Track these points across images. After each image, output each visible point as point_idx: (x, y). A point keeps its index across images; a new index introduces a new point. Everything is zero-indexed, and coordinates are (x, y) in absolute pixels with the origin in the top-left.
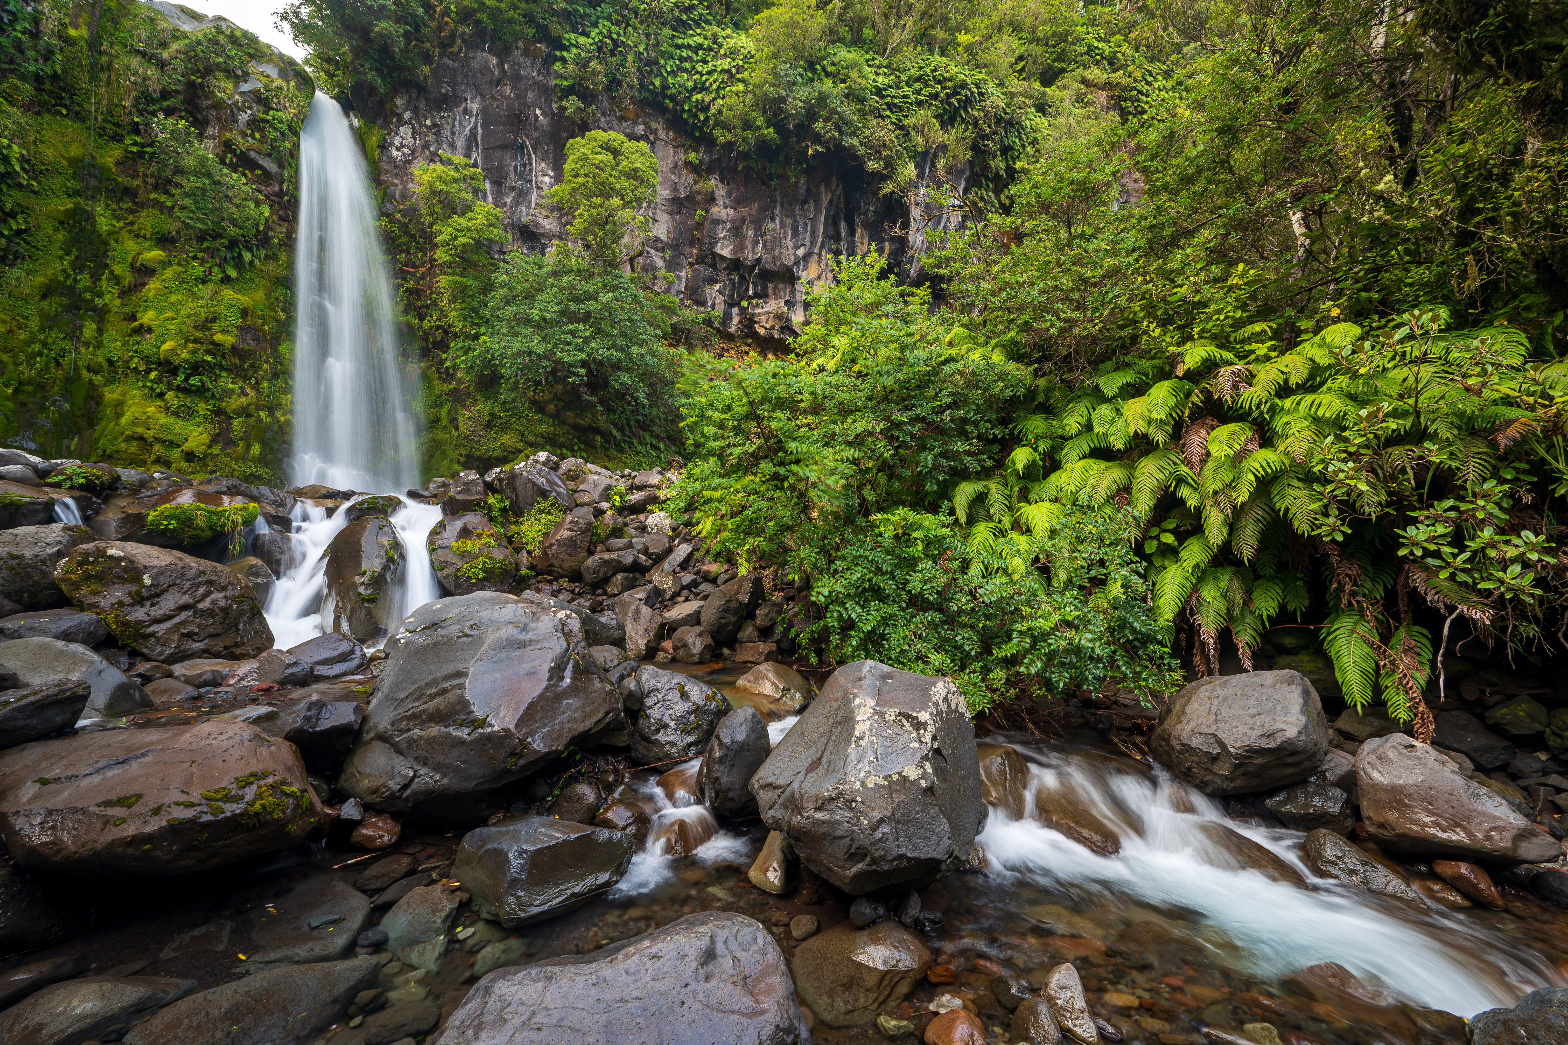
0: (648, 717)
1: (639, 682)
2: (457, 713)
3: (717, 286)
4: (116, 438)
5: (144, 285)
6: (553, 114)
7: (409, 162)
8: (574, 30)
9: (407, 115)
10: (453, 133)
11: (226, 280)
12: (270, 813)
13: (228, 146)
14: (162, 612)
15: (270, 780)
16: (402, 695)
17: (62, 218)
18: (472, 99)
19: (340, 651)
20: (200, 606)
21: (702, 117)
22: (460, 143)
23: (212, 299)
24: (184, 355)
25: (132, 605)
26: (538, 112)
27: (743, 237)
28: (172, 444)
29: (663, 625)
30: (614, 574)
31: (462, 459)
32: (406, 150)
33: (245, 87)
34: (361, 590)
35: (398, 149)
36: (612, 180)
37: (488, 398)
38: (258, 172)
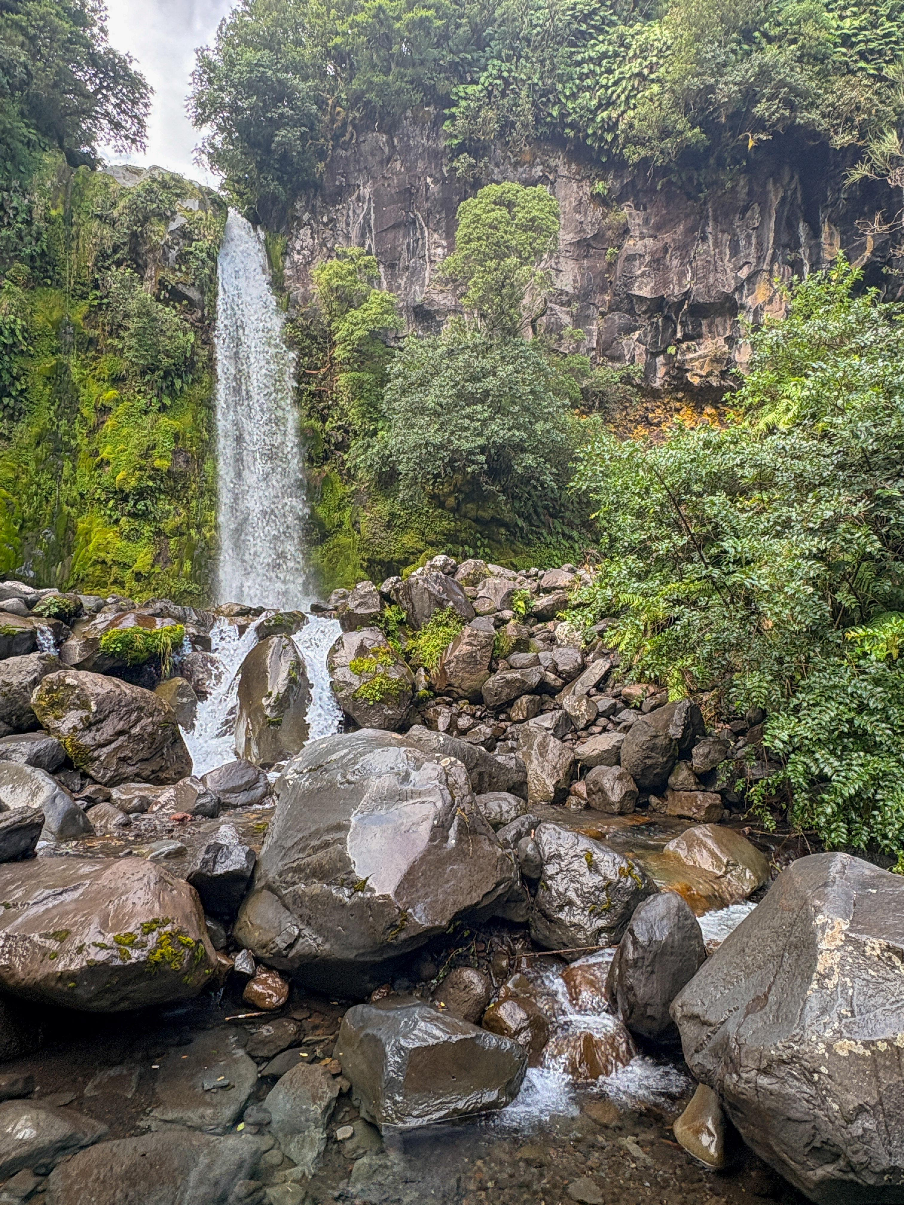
0: (549, 889)
1: (537, 845)
2: (338, 870)
3: (636, 335)
4: (86, 563)
5: (103, 422)
6: (445, 179)
7: (309, 263)
8: (463, 81)
9: (306, 216)
10: (348, 224)
11: (163, 408)
12: (169, 963)
13: (162, 284)
14: (104, 736)
15: (168, 928)
16: (289, 844)
17: (48, 375)
18: (364, 184)
19: (245, 779)
20: (133, 731)
21: (609, 137)
22: (354, 233)
23: (152, 428)
24: (133, 483)
25: (83, 730)
26: (429, 180)
27: (667, 269)
28: (125, 566)
29: (575, 762)
30: (518, 697)
31: (365, 564)
32: (306, 252)
33: (173, 226)
34: (268, 712)
35: (299, 253)
36: (507, 237)
37: (387, 497)
38: (185, 302)
